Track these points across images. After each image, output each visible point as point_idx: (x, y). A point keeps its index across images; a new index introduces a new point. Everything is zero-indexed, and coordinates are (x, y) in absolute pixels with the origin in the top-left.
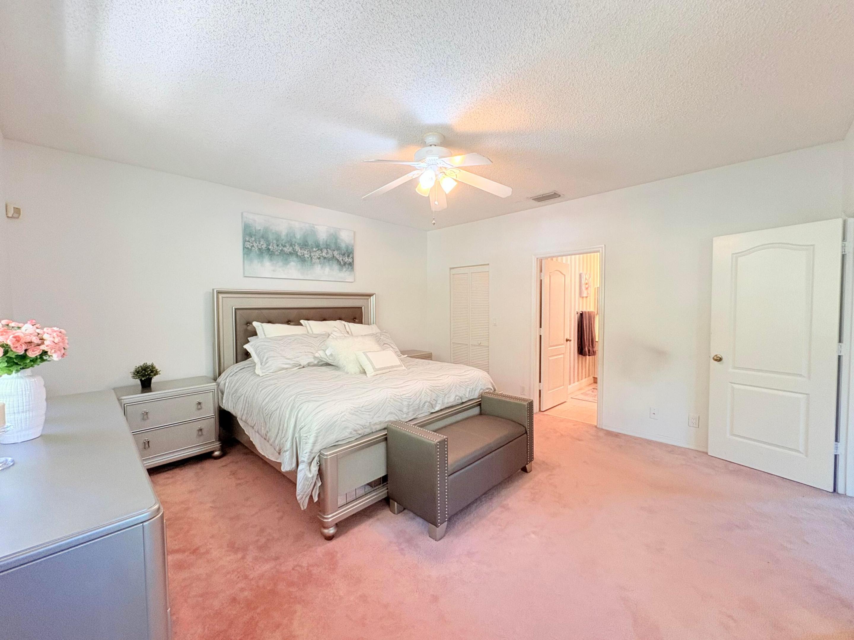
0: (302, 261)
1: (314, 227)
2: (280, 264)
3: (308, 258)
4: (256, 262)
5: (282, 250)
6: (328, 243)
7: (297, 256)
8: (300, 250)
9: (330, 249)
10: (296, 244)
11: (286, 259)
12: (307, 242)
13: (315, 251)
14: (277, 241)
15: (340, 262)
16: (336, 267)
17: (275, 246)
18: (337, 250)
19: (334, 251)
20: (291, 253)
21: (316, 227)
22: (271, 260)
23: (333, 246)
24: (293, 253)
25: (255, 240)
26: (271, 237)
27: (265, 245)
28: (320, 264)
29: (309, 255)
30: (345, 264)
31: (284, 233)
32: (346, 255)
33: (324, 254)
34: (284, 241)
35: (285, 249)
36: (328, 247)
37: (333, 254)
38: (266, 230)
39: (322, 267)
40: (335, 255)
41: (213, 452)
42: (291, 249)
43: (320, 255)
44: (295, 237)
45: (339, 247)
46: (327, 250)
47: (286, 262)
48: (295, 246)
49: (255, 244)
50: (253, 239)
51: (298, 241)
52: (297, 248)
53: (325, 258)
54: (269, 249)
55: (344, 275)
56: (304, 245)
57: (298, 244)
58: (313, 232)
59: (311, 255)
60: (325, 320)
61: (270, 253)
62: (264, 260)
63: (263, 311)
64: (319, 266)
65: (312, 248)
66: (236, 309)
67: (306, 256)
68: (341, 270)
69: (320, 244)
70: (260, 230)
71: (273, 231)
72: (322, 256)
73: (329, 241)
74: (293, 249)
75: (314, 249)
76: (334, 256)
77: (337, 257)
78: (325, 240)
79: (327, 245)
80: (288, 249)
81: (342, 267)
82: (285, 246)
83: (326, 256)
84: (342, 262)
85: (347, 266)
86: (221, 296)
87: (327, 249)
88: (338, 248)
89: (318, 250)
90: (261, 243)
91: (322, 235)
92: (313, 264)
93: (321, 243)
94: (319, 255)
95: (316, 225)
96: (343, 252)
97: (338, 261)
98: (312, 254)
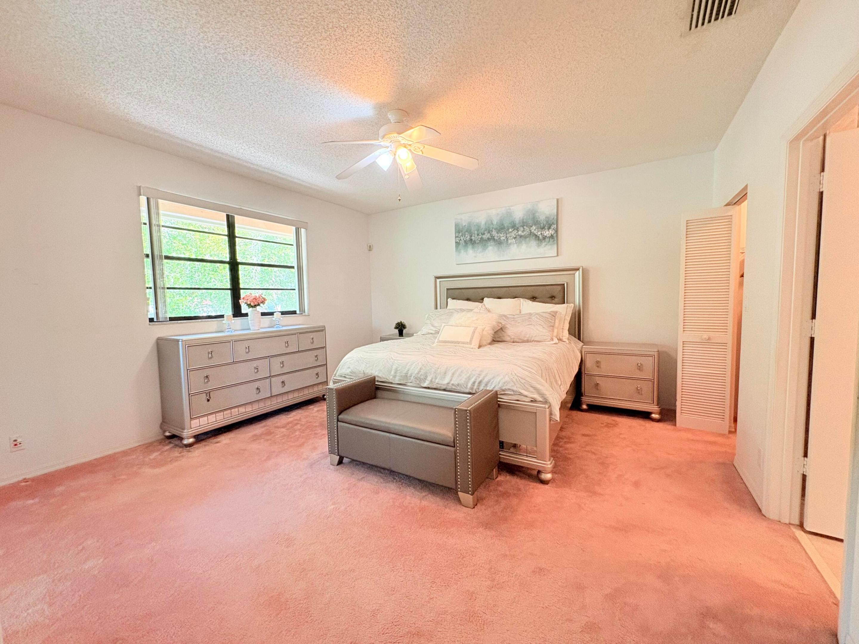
0: (499, 244)
1: (510, 209)
2: (480, 249)
3: (504, 240)
4: (462, 251)
5: (482, 238)
6: (525, 220)
7: (494, 239)
8: (496, 235)
9: (526, 226)
10: (494, 230)
11: (485, 245)
12: (503, 225)
13: (511, 232)
14: (478, 230)
15: (539, 237)
16: (533, 243)
17: (476, 236)
18: (535, 225)
19: (531, 227)
20: (488, 239)
21: (512, 208)
22: (473, 248)
23: (530, 222)
24: (492, 239)
25: (462, 235)
26: (473, 229)
27: (469, 237)
28: (516, 243)
29: (505, 237)
30: (544, 238)
31: (483, 223)
32: (546, 228)
33: (520, 233)
34: (483, 230)
35: (484, 236)
36: (524, 224)
37: (530, 230)
38: (470, 224)
39: (518, 246)
40: (533, 231)
42: (489, 234)
43: (516, 234)
44: (492, 224)
45: (537, 221)
46: (524, 228)
47: (485, 247)
48: (492, 231)
49: (462, 238)
50: (461, 234)
51: (494, 227)
52: (494, 233)
53: (521, 236)
54: (471, 240)
55: (548, 250)
56: (501, 229)
57: (495, 229)
58: (509, 214)
59: (506, 237)
61: (472, 242)
62: (468, 249)
64: (515, 245)
65: (508, 229)
66: (447, 289)
67: (502, 238)
68: (539, 246)
69: (516, 224)
70: (465, 226)
71: (475, 224)
72: (518, 235)
73: (525, 217)
74: (491, 234)
75: (510, 230)
76: (531, 232)
77: (535, 232)
78: (522, 218)
79: (523, 222)
80: (485, 237)
81: (542, 242)
82: (484, 234)
83: (523, 234)
84: (540, 236)
85: (547, 240)
86: (438, 280)
87: (523, 227)
88: (536, 222)
89: (513, 230)
90: (466, 236)
91: (519, 214)
92: (509, 245)
93: (517, 222)
94: (515, 235)
95: (512, 206)
96: (542, 225)
97: (536, 235)
98: (508, 236)
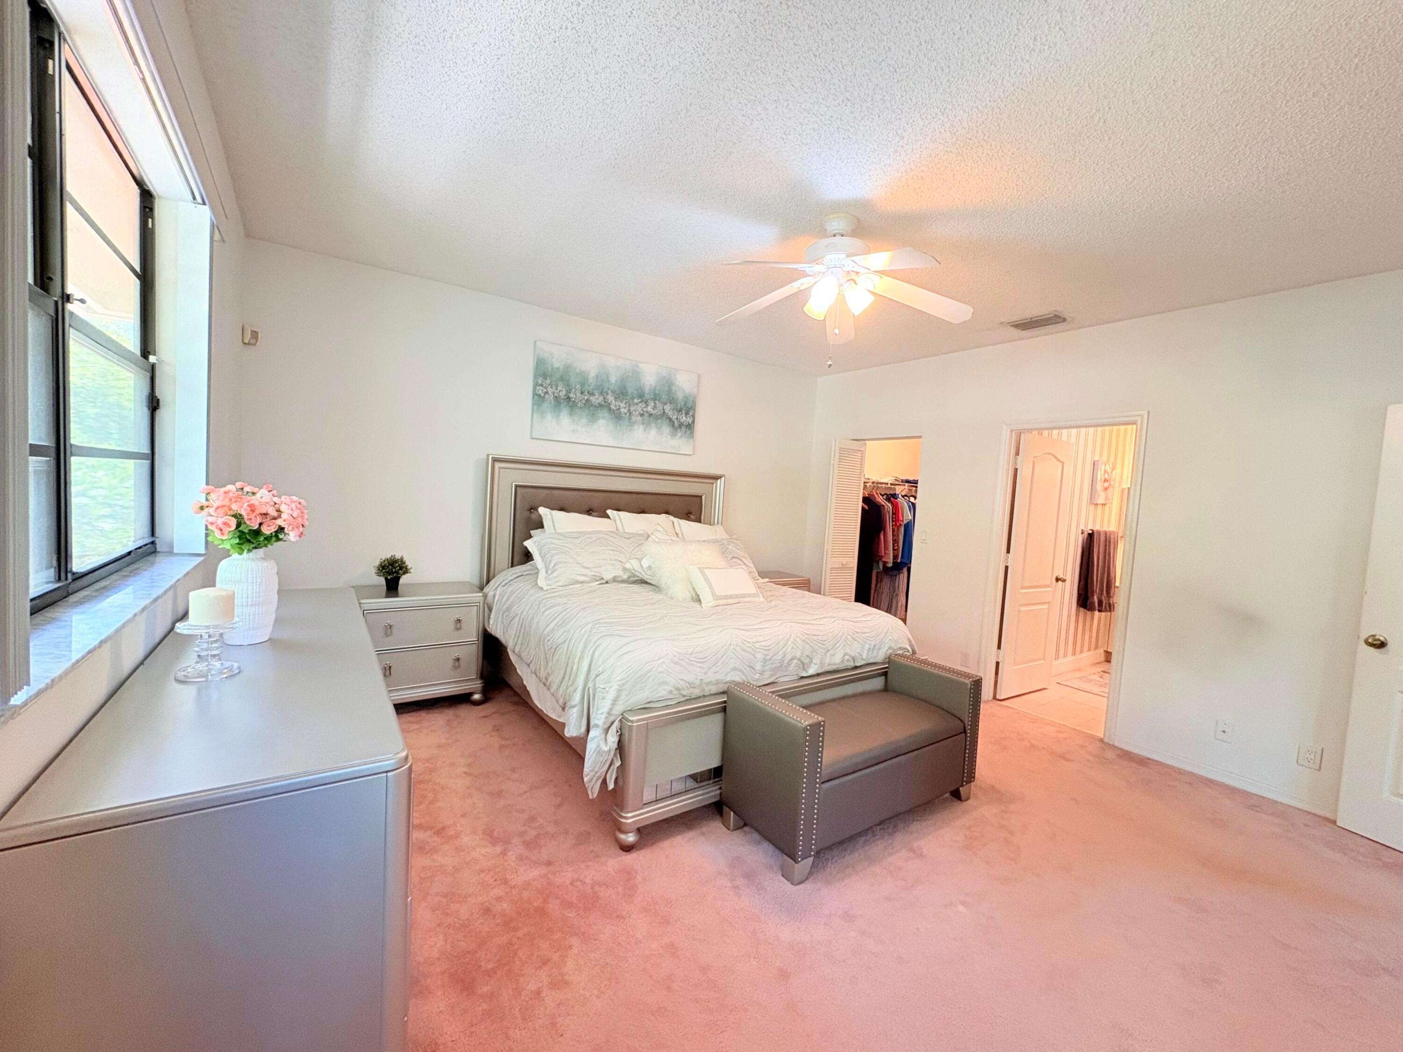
0: (616, 417)
1: (637, 366)
2: (584, 420)
3: (626, 414)
4: (549, 416)
5: (587, 400)
6: (657, 392)
7: (610, 409)
8: (613, 402)
9: (659, 401)
10: (609, 392)
11: (593, 415)
12: (625, 388)
13: (637, 404)
14: (583, 385)
15: (673, 422)
16: (666, 429)
17: (579, 394)
18: (671, 403)
19: (666, 404)
20: (600, 405)
21: (641, 365)
22: (571, 414)
23: (664, 397)
24: (605, 406)
25: (551, 384)
26: (574, 380)
27: (564, 392)
28: (643, 424)
29: (627, 408)
30: (681, 425)
31: (593, 374)
32: (684, 412)
33: (649, 409)
34: (592, 386)
35: (592, 399)
36: (656, 397)
37: (664, 409)
38: (568, 368)
39: (645, 429)
40: (666, 411)
41: (471, 694)
42: (601, 398)
43: (645, 409)
44: (609, 381)
45: (673, 398)
46: (655, 403)
47: (593, 418)
48: (607, 394)
49: (550, 390)
50: (548, 382)
51: (612, 388)
52: (610, 398)
53: (651, 415)
54: (569, 398)
55: (679, 443)
56: (622, 393)
57: (612, 392)
58: (636, 374)
59: (630, 410)
60: (643, 512)
61: (571, 403)
62: (562, 414)
63: (555, 492)
64: (642, 427)
65: (633, 398)
66: (516, 486)
67: (622, 410)
68: (673, 435)
69: (644, 393)
70: (558, 368)
71: (577, 371)
72: (647, 412)
73: (658, 388)
74: (604, 398)
75: (636, 401)
76: (664, 412)
77: (670, 414)
78: (653, 386)
79: (655, 395)
80: (596, 399)
81: (676, 430)
82: (593, 394)
83: (653, 412)
84: (676, 422)
85: (683, 429)
86: (497, 465)
87: (654, 400)
88: (672, 400)
89: (640, 402)
90: (559, 388)
91: (650, 379)
92: (631, 424)
93: (647, 391)
94: (642, 410)
95: (641, 363)
96: (679, 406)
97: (670, 419)
98: (632, 409)
